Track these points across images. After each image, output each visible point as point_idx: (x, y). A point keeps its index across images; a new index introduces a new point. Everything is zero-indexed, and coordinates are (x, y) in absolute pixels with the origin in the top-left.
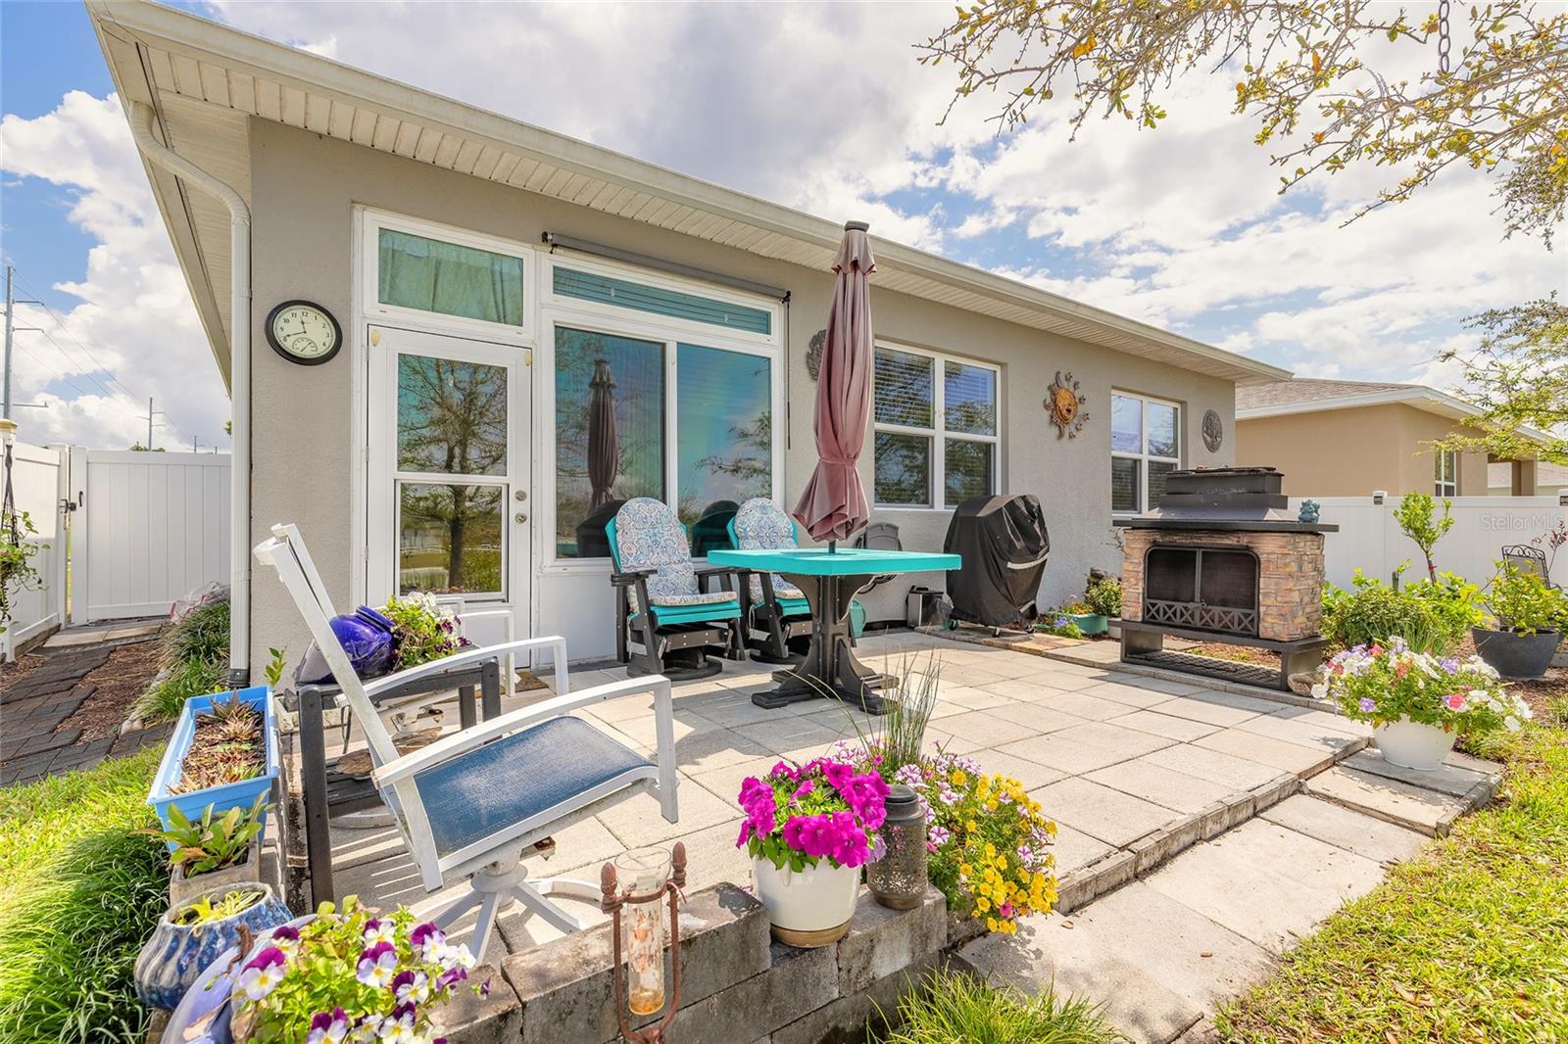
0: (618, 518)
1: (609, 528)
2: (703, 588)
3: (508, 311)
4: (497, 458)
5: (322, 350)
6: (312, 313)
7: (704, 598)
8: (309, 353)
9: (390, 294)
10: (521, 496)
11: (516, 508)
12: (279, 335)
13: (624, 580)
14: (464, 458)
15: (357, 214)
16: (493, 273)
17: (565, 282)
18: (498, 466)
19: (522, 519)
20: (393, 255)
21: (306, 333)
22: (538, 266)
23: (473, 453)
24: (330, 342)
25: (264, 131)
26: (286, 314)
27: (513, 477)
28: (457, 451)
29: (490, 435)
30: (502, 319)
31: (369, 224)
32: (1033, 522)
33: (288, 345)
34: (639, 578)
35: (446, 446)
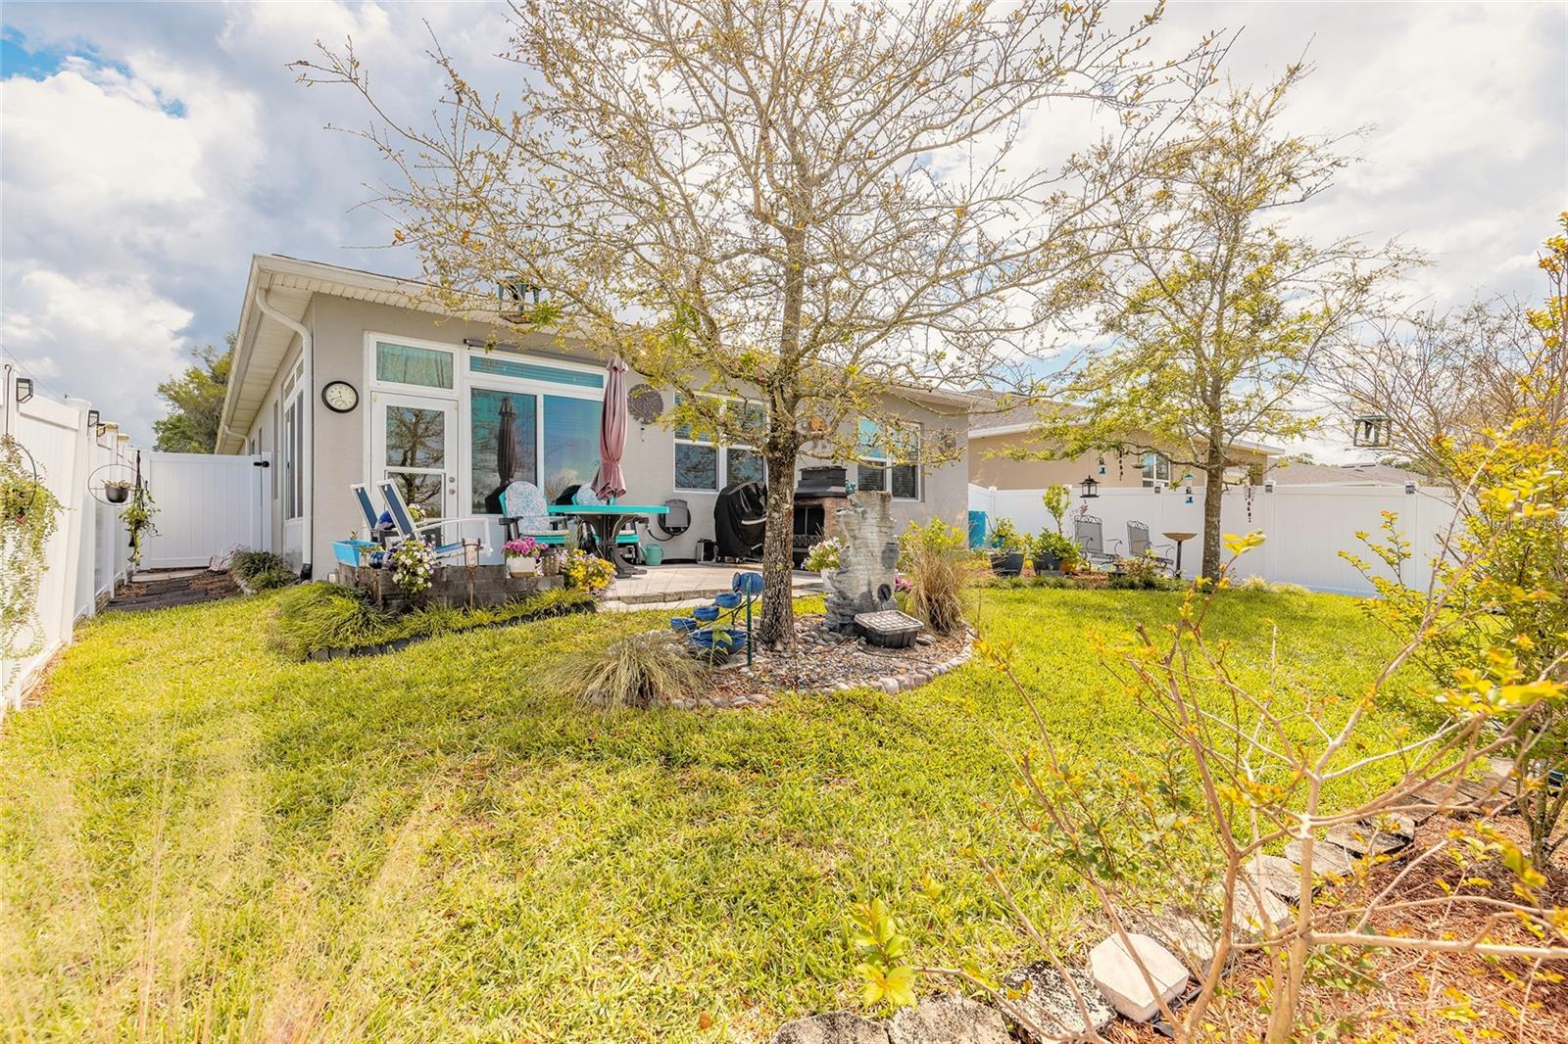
0: (506, 492)
1: (501, 497)
2: (555, 527)
3: (444, 381)
4: (438, 459)
5: (349, 406)
6: (344, 387)
7: (556, 532)
8: (343, 408)
9: (382, 376)
10: (452, 480)
11: (450, 486)
12: (329, 399)
13: (507, 522)
14: (412, 459)
15: (365, 336)
16: (436, 362)
17: (477, 364)
18: (439, 464)
19: (453, 492)
20: (383, 354)
21: (341, 397)
22: (462, 356)
23: (420, 455)
24: (353, 402)
25: (318, 299)
26: (332, 388)
27: (448, 469)
28: (409, 454)
29: (431, 442)
30: (441, 385)
31: (372, 340)
32: (759, 496)
33: (332, 404)
34: (515, 520)
35: (402, 451)
